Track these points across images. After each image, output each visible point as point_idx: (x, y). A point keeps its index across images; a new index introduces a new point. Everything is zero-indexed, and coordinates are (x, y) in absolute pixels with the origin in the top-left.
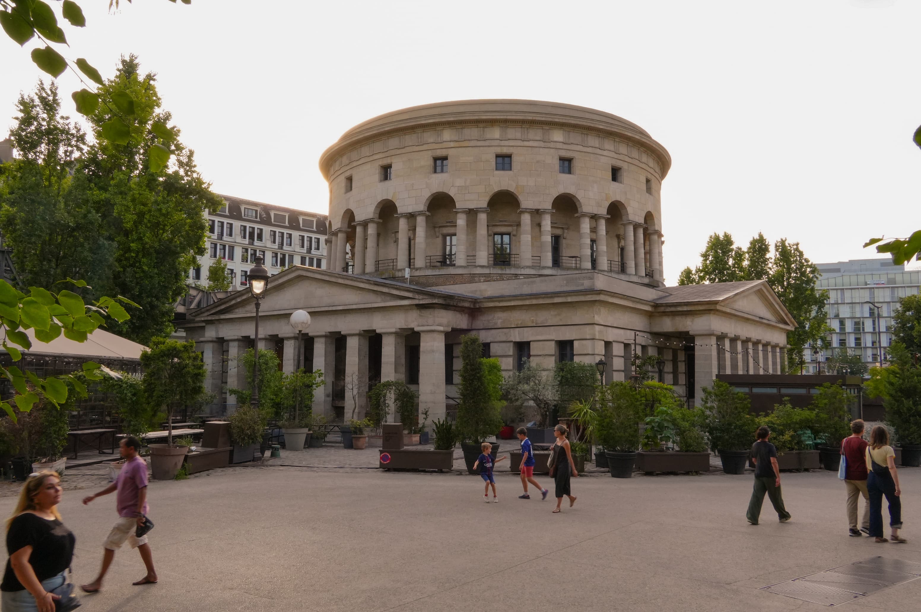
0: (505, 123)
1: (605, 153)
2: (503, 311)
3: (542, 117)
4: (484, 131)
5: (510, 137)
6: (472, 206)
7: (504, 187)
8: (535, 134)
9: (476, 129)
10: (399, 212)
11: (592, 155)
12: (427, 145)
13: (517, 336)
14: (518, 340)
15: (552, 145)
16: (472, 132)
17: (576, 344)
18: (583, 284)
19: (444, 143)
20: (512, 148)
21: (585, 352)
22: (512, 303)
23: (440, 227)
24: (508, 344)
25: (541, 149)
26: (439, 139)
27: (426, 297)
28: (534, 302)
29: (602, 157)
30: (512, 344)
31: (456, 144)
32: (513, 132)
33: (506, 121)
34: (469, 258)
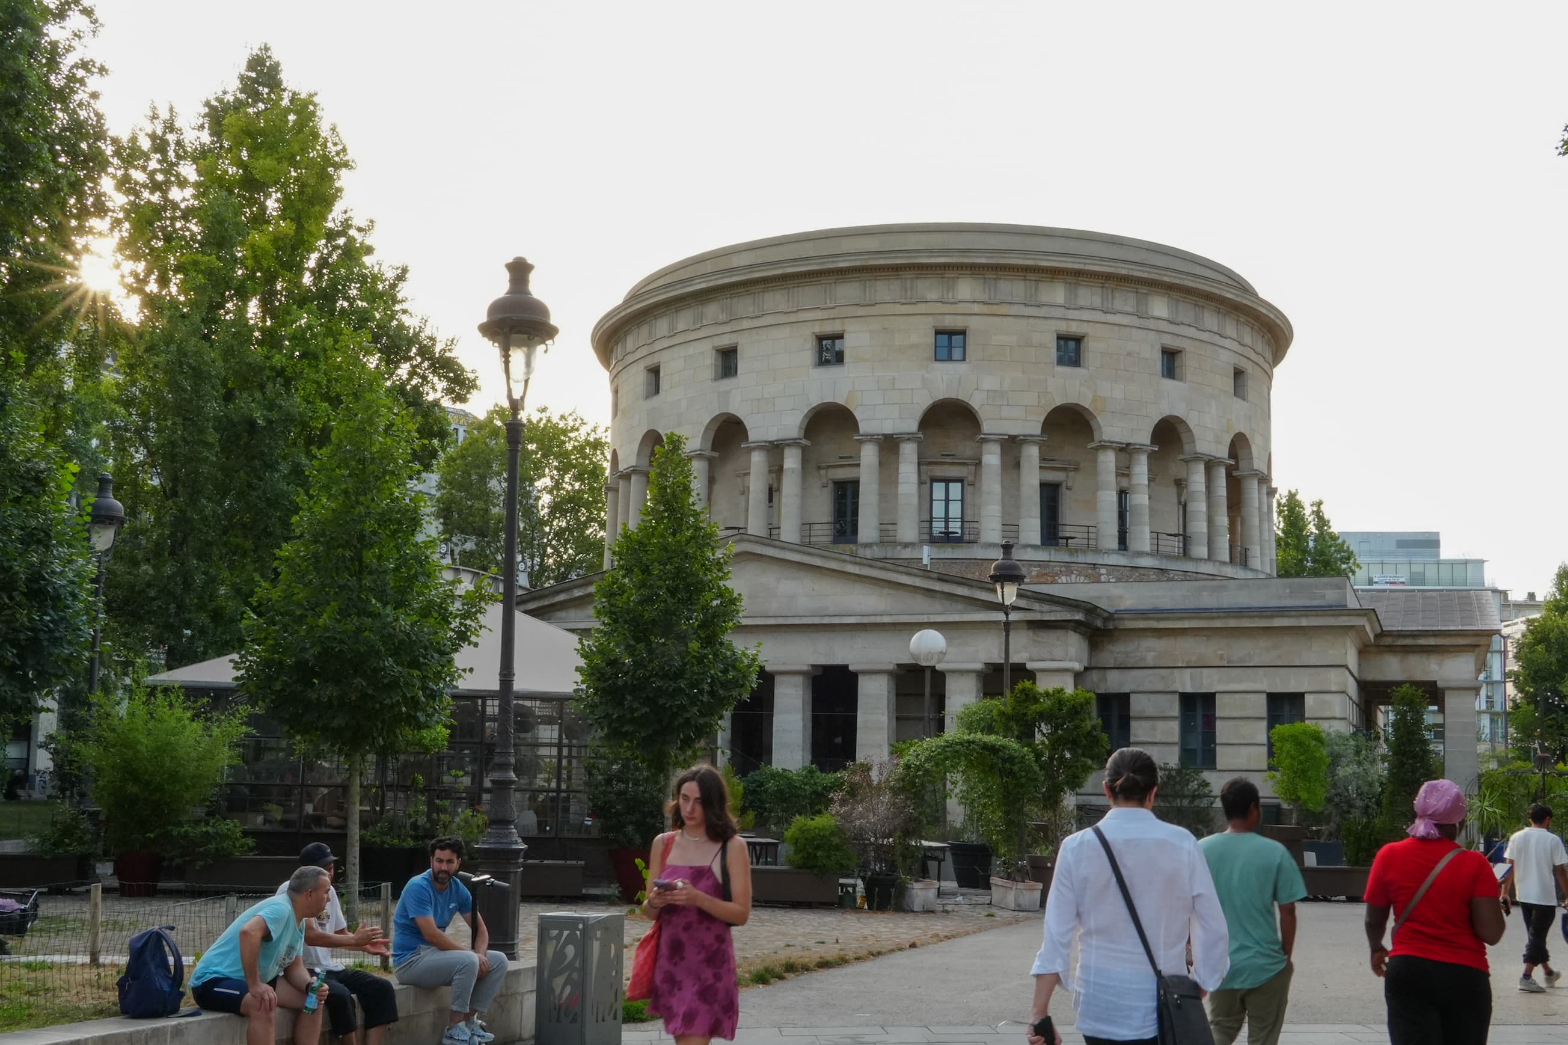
0: (1075, 277)
1: (1227, 343)
2: (1160, 637)
3: (1144, 272)
4: (1036, 289)
5: (1081, 302)
6: (1014, 432)
7: (1072, 399)
8: (1124, 301)
9: (1022, 283)
10: (861, 431)
11: (1209, 347)
12: (923, 305)
13: (1187, 682)
14: (1189, 689)
15: (1151, 324)
16: (1013, 288)
17: (1309, 700)
18: (1323, 597)
19: (960, 305)
20: (1085, 324)
21: (1327, 714)
22: (1186, 624)
23: (930, 463)
24: (1169, 697)
25: (1134, 330)
26: (950, 295)
27: (1059, 609)
28: (1232, 623)
29: (1222, 351)
30: (1177, 696)
31: (985, 309)
32: (1089, 296)
33: (1078, 273)
34: (1007, 528)
